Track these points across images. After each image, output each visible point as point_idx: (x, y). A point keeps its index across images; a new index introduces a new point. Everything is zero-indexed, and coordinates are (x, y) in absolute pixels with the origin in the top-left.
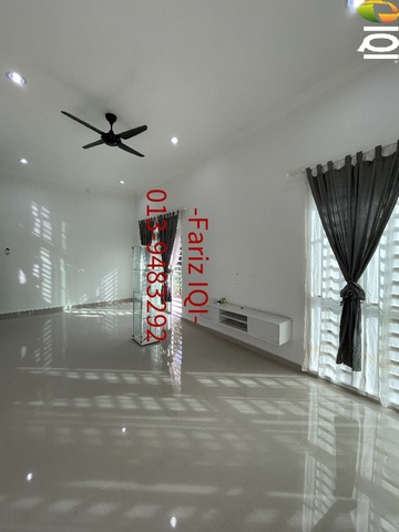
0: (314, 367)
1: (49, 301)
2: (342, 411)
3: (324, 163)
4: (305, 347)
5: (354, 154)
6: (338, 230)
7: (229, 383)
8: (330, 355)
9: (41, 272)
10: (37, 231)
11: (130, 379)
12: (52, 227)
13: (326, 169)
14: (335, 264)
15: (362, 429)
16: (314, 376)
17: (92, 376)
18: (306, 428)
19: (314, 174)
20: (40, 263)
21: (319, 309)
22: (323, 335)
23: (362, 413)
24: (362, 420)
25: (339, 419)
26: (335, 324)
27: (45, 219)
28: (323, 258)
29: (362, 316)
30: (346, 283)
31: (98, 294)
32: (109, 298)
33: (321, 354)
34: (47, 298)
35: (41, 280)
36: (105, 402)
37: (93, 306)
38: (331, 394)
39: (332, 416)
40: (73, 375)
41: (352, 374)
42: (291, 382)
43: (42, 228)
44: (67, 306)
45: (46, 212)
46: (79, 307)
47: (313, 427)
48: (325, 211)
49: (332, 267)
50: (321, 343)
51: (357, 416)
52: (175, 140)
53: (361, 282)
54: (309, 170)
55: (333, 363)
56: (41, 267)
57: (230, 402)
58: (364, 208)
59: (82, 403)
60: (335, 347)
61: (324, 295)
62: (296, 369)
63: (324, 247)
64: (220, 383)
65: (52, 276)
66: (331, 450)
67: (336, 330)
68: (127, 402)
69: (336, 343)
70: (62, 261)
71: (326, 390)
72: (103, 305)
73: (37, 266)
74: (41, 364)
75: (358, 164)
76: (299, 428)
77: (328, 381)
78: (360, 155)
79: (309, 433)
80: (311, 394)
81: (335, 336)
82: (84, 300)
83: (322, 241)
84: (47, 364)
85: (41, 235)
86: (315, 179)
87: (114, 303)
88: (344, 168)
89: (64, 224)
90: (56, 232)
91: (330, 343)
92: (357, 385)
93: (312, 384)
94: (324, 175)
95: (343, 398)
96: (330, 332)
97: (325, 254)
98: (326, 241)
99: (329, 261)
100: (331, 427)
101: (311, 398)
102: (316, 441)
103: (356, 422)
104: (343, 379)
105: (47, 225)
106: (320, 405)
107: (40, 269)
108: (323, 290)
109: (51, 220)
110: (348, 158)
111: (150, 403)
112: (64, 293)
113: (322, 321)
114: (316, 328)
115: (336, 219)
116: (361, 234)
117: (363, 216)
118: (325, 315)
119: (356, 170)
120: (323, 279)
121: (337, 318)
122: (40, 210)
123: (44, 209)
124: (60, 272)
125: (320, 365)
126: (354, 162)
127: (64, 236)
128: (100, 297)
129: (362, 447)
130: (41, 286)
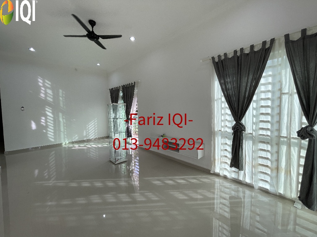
0: (217, 170)
1: (53, 140)
2: (233, 193)
3: (222, 54)
4: (212, 159)
5: (238, 49)
6: (230, 92)
7: (170, 182)
8: (226, 163)
9: (46, 122)
10: (43, 95)
11: (110, 184)
12: (53, 92)
13: (223, 58)
14: (229, 112)
15: (244, 202)
16: (218, 175)
17: (86, 184)
18: (213, 204)
19: (217, 60)
20: (46, 116)
21: (220, 138)
22: (222, 152)
23: (244, 193)
24: (244, 197)
25: (231, 198)
26: (229, 145)
27: (48, 88)
28: (222, 108)
29: (244, 140)
30: (235, 122)
31: (85, 134)
32: (92, 137)
33: (221, 163)
34: (51, 138)
35: (46, 127)
36: (96, 199)
37: (82, 142)
38: (227, 184)
39: (227, 196)
40: (74, 185)
41: (238, 173)
42: (205, 179)
43: (46, 94)
44: (65, 143)
45: (48, 83)
46: (73, 143)
47: (217, 203)
48: (222, 81)
49: (227, 114)
50: (221, 156)
51: (241, 195)
52: (132, 39)
53: (243, 121)
54: (213, 58)
55: (228, 167)
56: (46, 119)
57: (172, 193)
58: (244, 80)
59: (81, 201)
60: (229, 158)
61: (223, 130)
62: (207, 172)
63: (222, 102)
64: (165, 183)
65: (54, 124)
66: (227, 215)
67: (230, 149)
68: (110, 198)
69: (230, 156)
70: (60, 115)
71: (224, 182)
72: (88, 141)
73: (43, 118)
74: (49, 179)
75: (241, 55)
76: (210, 204)
77: (225, 177)
78: (242, 50)
79: (215, 206)
80: (216, 185)
81: (229, 152)
82: (76, 138)
83: (221, 99)
84: (53, 179)
85: (45, 98)
86: (217, 63)
87: (95, 139)
88: (233, 57)
89: (61, 91)
90: (56, 96)
91: (226, 156)
92: (241, 178)
93: (217, 180)
94: (222, 61)
95: (233, 186)
96: (226, 150)
97: (223, 106)
98: (223, 99)
99: (225, 111)
100: (227, 202)
101: (216, 187)
102: (219, 211)
103: (241, 198)
104: (234, 176)
105: (49, 91)
106: (221, 191)
107: (46, 120)
108: (222, 127)
109: (52, 89)
110: (235, 52)
111: (124, 197)
112: (62, 134)
113: (222, 144)
114: (218, 148)
115: (229, 86)
116: (243, 94)
117: (244, 84)
118: (223, 141)
119: (240, 59)
120: (222, 121)
121: (230, 142)
122: (44, 82)
123: (47, 81)
124: (59, 121)
125: (221, 169)
126: (238, 54)
127: (61, 98)
128: (86, 136)
129: (244, 212)
130: (47, 131)
